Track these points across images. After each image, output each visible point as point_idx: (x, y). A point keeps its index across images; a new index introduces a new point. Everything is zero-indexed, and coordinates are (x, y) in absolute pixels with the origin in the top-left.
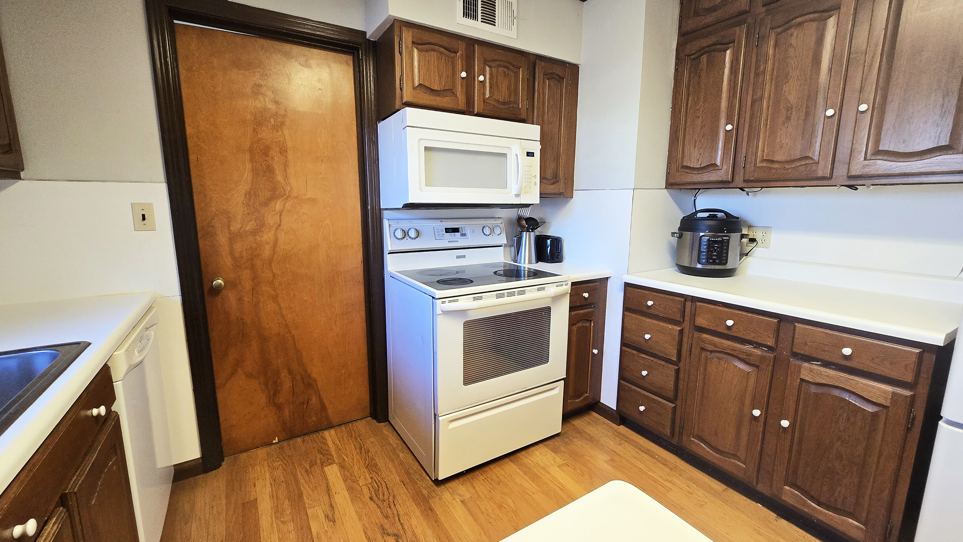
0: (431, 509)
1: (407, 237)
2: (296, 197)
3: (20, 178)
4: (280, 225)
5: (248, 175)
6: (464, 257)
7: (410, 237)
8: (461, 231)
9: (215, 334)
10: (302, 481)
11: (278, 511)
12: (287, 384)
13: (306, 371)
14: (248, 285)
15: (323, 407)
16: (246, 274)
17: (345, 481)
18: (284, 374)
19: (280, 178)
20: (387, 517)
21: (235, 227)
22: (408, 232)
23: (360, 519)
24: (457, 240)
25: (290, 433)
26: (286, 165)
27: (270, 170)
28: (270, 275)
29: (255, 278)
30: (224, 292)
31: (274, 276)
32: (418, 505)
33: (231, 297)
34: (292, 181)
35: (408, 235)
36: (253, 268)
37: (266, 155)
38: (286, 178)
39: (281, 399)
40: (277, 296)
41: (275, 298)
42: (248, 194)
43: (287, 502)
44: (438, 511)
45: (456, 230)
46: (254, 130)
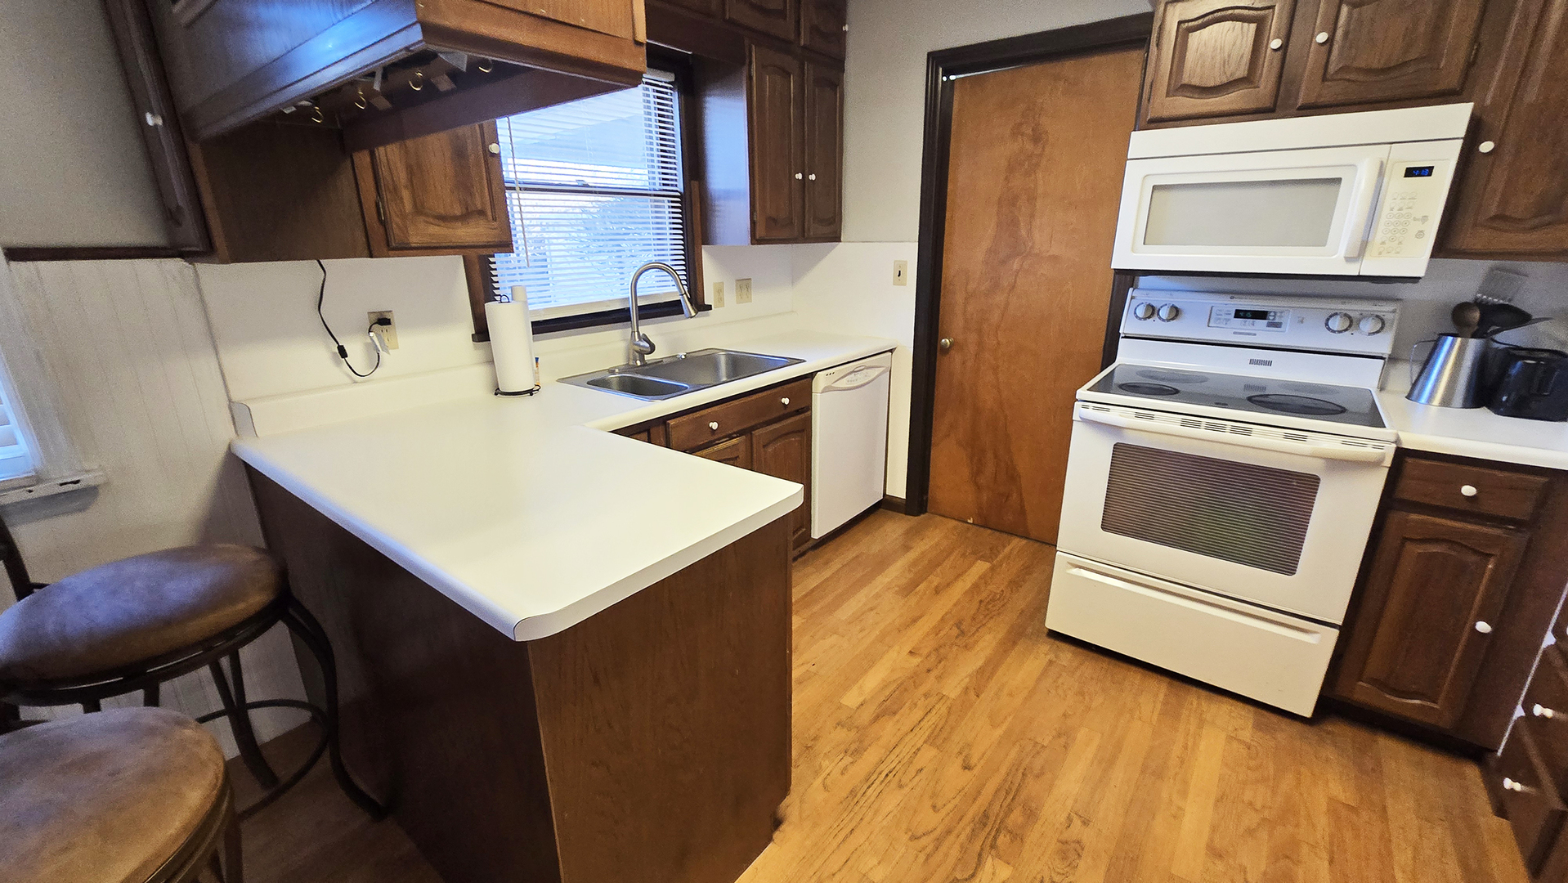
0: (1015, 643)
1: (1155, 317)
2: (1037, 255)
3: (840, 241)
4: (1014, 287)
5: (991, 231)
6: (1269, 363)
7: (1160, 318)
8: (1271, 318)
9: (941, 391)
10: (952, 558)
11: (915, 563)
12: (990, 468)
13: (1012, 462)
14: (972, 348)
15: (1022, 512)
16: (972, 337)
17: (980, 578)
18: (990, 455)
19: (1023, 232)
20: (974, 619)
21: (972, 286)
22: (1159, 310)
23: (955, 605)
24: (1259, 332)
25: (984, 523)
26: (1032, 216)
27: (1014, 223)
28: (995, 342)
29: (980, 344)
30: (953, 352)
31: (998, 343)
32: (1009, 632)
33: (957, 358)
34: (1037, 235)
35: (1158, 314)
36: (980, 331)
37: (1014, 205)
38: (1029, 231)
39: (982, 480)
40: (998, 367)
41: (995, 369)
42: (989, 251)
43: (926, 562)
44: (1018, 648)
45: (1261, 315)
46: (1007, 179)
